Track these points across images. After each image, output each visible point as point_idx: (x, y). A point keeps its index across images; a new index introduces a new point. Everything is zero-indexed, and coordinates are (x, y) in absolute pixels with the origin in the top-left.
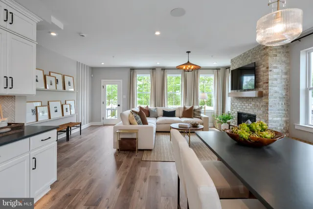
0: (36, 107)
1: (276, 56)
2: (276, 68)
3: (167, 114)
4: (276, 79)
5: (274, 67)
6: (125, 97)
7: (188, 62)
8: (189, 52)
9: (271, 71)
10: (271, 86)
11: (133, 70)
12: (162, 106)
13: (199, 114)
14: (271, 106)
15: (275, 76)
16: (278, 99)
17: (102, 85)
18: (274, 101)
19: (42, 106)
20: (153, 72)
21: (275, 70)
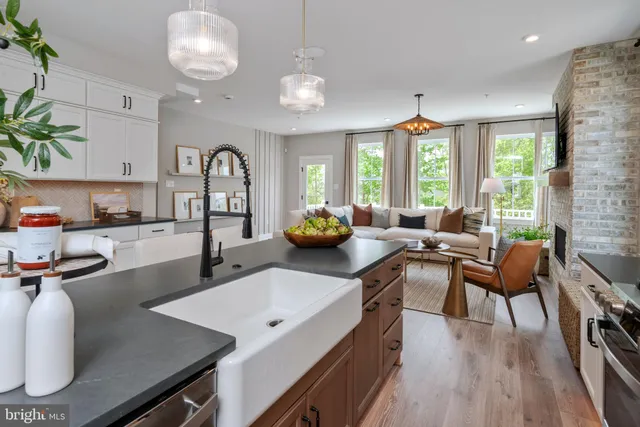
0: (190, 200)
1: (597, 84)
2: (595, 113)
3: (407, 222)
4: (596, 143)
5: (590, 112)
6: (337, 186)
7: (419, 115)
8: (419, 96)
9: (580, 122)
10: (581, 159)
11: (350, 134)
12: (405, 207)
13: (478, 226)
14: (580, 208)
15: (593, 135)
16: (601, 192)
17: (301, 165)
18: (589, 194)
19: (197, 198)
20: (387, 137)
21: (591, 121)
